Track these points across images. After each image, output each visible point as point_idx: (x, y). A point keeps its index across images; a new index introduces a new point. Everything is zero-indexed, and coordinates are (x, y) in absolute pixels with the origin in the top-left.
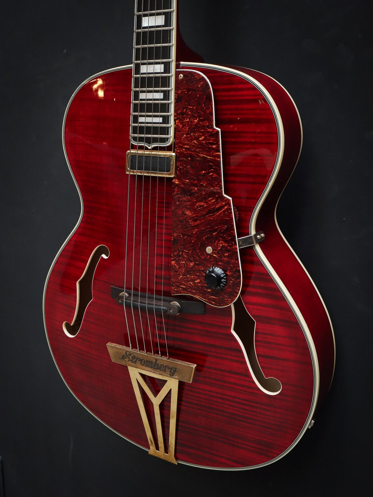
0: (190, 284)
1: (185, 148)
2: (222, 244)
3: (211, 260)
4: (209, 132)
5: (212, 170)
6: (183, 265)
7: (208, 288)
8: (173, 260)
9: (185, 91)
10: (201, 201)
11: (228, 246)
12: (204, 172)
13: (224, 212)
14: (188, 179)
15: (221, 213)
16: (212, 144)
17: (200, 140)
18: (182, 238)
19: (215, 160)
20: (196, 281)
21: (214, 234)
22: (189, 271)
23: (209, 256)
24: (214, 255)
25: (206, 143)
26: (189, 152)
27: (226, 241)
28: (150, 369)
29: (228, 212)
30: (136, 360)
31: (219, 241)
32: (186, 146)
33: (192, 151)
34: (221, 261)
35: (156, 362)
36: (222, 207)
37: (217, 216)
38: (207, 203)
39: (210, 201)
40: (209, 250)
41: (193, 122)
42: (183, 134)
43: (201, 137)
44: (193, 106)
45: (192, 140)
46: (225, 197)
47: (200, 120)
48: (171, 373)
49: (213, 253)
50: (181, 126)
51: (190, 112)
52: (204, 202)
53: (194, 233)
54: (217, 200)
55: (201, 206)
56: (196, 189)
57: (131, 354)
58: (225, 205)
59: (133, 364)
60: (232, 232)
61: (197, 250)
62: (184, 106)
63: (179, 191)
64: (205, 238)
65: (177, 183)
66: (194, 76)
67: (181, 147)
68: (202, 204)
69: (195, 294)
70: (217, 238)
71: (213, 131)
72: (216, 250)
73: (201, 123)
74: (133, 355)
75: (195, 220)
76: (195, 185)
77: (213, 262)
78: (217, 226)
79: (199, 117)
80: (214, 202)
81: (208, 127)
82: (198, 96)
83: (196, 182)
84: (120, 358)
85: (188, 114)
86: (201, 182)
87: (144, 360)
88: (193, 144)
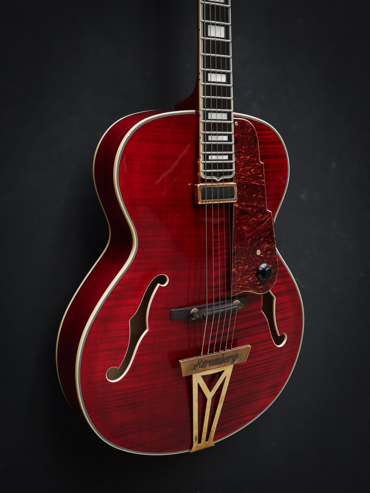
0: (245, 283)
1: (242, 179)
2: (266, 246)
3: (259, 260)
4: (257, 165)
5: (260, 193)
6: (241, 269)
7: (257, 282)
8: (233, 268)
9: (240, 135)
10: (253, 217)
11: (270, 246)
12: (255, 195)
13: (267, 222)
14: (244, 203)
15: (266, 224)
16: (260, 174)
17: (251, 172)
18: (240, 248)
19: (262, 185)
20: (249, 279)
21: (261, 240)
22: (245, 273)
23: (258, 258)
24: (261, 255)
25: (255, 174)
26: (245, 181)
27: (269, 243)
28: (216, 366)
29: (270, 222)
30: (206, 364)
31: (265, 244)
32: (242, 177)
33: (246, 181)
34: (266, 258)
35: (223, 357)
36: (266, 219)
37: (263, 226)
38: (257, 218)
39: (259, 216)
40: (258, 252)
41: (246, 158)
42: (240, 168)
43: (252, 170)
44: (246, 147)
45: (246, 172)
46: (268, 212)
47: (251, 157)
48: (233, 360)
49: (261, 254)
50: (239, 162)
51: (244, 151)
52: (255, 218)
53: (248, 242)
54: (263, 215)
55: (253, 221)
56: (250, 208)
57: (202, 360)
58: (268, 217)
59: (202, 369)
60: (272, 235)
61: (250, 255)
62: (240, 146)
63: (238, 212)
64: (256, 244)
65: (237, 206)
66: (245, 124)
67: (239, 178)
68: (254, 219)
69: (248, 290)
70: (263, 242)
71: (259, 165)
72: (262, 252)
73: (251, 159)
74: (204, 360)
75: (249, 233)
76: (249, 206)
77: (261, 261)
78: (263, 233)
79: (250, 154)
80: (262, 216)
81: (256, 161)
82: (249, 138)
83: (250, 203)
84: (191, 370)
85: (243, 153)
86: (253, 203)
87: (213, 360)
88: (247, 175)
